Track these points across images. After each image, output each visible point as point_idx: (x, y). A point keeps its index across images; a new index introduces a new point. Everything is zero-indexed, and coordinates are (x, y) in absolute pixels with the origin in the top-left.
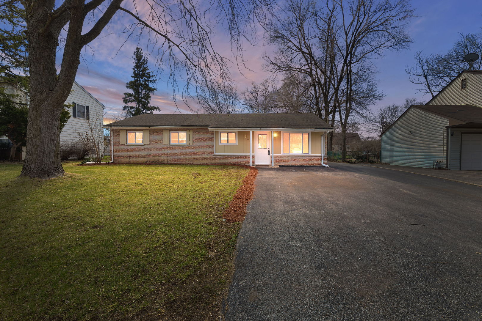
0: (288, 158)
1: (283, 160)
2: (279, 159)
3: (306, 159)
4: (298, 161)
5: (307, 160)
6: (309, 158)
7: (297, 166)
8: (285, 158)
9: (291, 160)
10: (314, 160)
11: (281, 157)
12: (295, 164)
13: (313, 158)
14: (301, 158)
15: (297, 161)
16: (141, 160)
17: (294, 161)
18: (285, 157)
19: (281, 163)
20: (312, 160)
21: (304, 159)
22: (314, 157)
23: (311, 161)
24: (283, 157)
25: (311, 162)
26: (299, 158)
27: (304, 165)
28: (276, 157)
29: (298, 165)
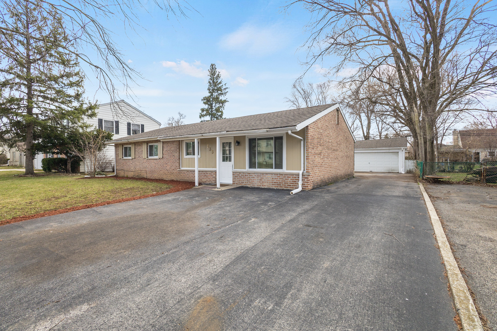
0: (253, 176)
1: (247, 178)
2: (241, 177)
3: (276, 177)
4: (266, 181)
5: (279, 179)
6: (281, 176)
7: (264, 189)
8: (249, 176)
9: (257, 179)
10: (288, 180)
11: (245, 174)
12: (261, 185)
13: (286, 176)
14: (270, 176)
15: (264, 181)
16: (131, 174)
17: (261, 180)
18: (249, 173)
19: (245, 183)
20: (286, 180)
21: (274, 178)
22: (289, 176)
23: (283, 182)
24: (247, 174)
25: (283, 184)
26: (267, 176)
27: (274, 187)
28: (238, 174)
29: (265, 187)
